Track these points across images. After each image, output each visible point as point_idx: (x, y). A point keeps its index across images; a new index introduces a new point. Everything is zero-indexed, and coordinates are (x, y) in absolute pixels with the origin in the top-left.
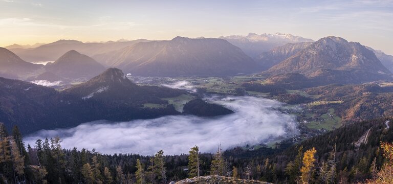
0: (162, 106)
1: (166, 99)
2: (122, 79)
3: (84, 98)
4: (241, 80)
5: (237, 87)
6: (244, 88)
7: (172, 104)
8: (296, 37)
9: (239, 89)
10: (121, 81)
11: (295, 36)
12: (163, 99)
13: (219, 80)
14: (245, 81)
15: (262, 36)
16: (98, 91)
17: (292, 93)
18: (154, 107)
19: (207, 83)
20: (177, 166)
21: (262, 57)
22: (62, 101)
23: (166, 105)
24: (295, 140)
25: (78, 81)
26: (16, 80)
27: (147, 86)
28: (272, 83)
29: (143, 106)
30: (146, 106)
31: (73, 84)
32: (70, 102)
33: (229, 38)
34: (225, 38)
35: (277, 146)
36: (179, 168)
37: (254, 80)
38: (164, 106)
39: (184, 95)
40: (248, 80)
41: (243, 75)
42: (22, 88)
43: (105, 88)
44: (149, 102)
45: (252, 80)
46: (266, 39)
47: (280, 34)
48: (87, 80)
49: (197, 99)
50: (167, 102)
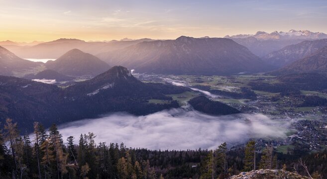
0: (166, 102)
1: (170, 96)
2: (127, 76)
3: (90, 94)
4: (246, 80)
5: (243, 86)
6: (251, 87)
7: (176, 101)
8: (316, 33)
9: (245, 88)
10: (126, 78)
11: (314, 32)
12: (167, 96)
13: (224, 79)
14: (251, 80)
15: (273, 34)
16: (104, 88)
17: (308, 94)
18: (158, 103)
19: (211, 81)
20: (185, 163)
21: (272, 56)
22: (65, 98)
23: (170, 101)
24: (313, 148)
25: (82, 79)
26: (11, 77)
27: (151, 83)
28: (282, 83)
29: (148, 102)
30: (151, 101)
31: (77, 81)
32: (74, 98)
33: (236, 37)
34: (231, 37)
35: (290, 152)
36: (187, 164)
37: (261, 79)
38: (168, 102)
39: (188, 92)
40: (254, 79)
41: (250, 74)
42: (18, 85)
43: (111, 85)
44: (153, 98)
45: (259, 79)
46: (277, 37)
47: (294, 31)
48: (91, 78)
49: (201, 97)
50: (171, 99)
